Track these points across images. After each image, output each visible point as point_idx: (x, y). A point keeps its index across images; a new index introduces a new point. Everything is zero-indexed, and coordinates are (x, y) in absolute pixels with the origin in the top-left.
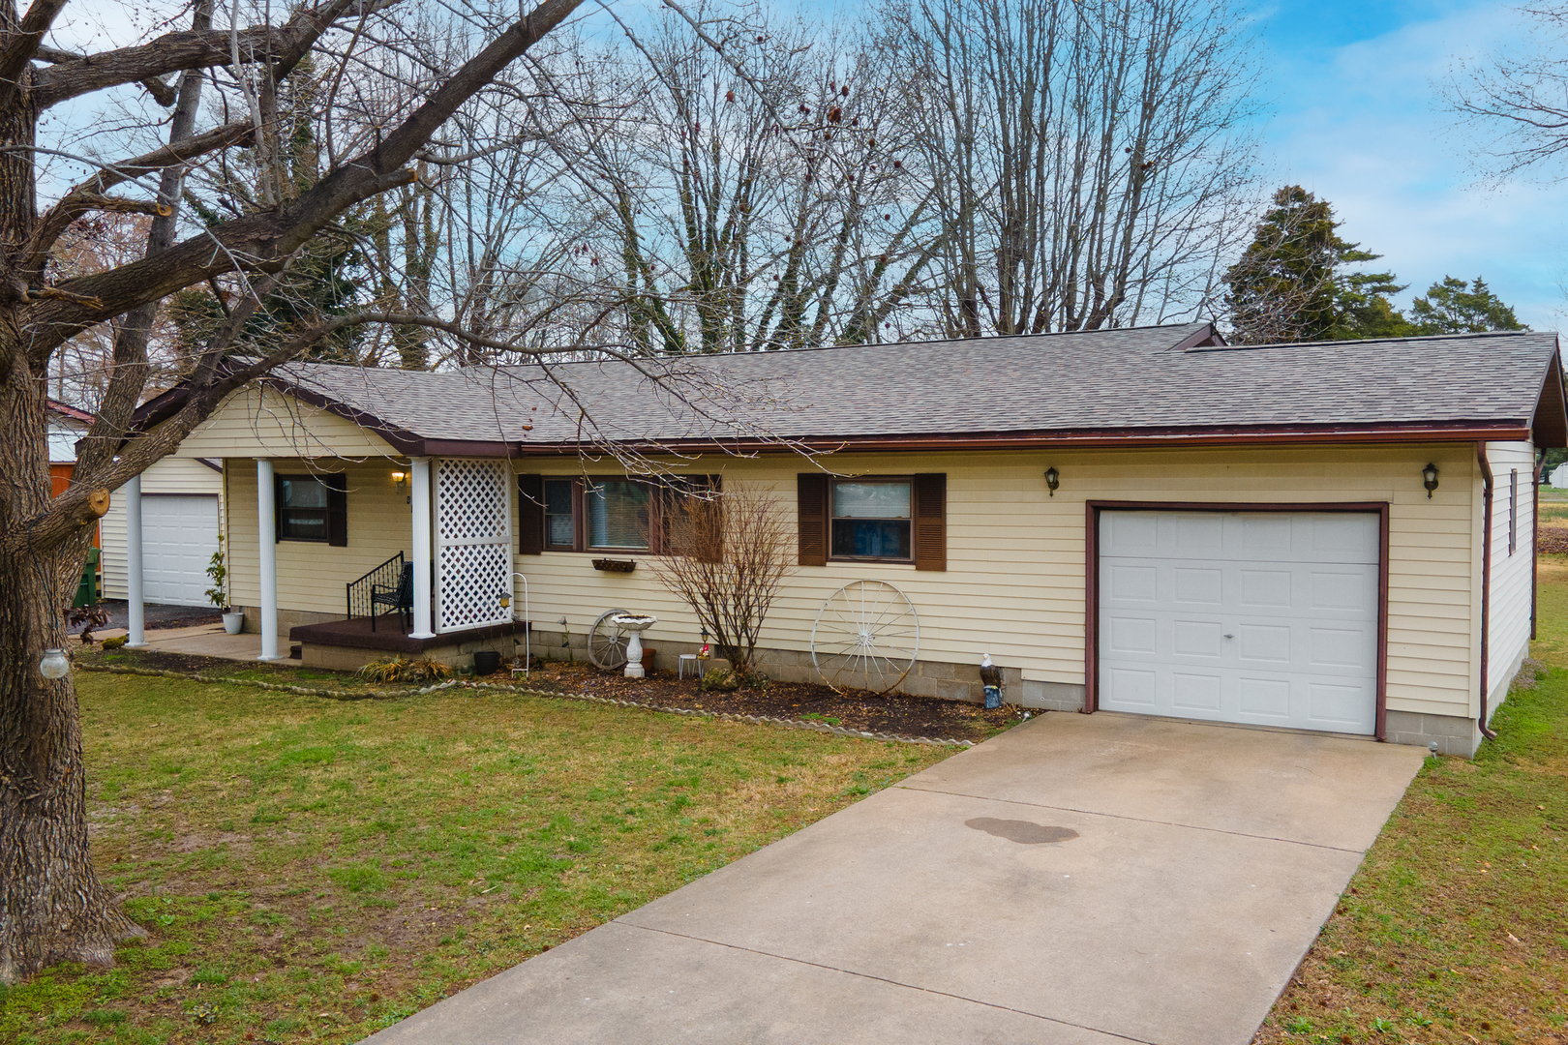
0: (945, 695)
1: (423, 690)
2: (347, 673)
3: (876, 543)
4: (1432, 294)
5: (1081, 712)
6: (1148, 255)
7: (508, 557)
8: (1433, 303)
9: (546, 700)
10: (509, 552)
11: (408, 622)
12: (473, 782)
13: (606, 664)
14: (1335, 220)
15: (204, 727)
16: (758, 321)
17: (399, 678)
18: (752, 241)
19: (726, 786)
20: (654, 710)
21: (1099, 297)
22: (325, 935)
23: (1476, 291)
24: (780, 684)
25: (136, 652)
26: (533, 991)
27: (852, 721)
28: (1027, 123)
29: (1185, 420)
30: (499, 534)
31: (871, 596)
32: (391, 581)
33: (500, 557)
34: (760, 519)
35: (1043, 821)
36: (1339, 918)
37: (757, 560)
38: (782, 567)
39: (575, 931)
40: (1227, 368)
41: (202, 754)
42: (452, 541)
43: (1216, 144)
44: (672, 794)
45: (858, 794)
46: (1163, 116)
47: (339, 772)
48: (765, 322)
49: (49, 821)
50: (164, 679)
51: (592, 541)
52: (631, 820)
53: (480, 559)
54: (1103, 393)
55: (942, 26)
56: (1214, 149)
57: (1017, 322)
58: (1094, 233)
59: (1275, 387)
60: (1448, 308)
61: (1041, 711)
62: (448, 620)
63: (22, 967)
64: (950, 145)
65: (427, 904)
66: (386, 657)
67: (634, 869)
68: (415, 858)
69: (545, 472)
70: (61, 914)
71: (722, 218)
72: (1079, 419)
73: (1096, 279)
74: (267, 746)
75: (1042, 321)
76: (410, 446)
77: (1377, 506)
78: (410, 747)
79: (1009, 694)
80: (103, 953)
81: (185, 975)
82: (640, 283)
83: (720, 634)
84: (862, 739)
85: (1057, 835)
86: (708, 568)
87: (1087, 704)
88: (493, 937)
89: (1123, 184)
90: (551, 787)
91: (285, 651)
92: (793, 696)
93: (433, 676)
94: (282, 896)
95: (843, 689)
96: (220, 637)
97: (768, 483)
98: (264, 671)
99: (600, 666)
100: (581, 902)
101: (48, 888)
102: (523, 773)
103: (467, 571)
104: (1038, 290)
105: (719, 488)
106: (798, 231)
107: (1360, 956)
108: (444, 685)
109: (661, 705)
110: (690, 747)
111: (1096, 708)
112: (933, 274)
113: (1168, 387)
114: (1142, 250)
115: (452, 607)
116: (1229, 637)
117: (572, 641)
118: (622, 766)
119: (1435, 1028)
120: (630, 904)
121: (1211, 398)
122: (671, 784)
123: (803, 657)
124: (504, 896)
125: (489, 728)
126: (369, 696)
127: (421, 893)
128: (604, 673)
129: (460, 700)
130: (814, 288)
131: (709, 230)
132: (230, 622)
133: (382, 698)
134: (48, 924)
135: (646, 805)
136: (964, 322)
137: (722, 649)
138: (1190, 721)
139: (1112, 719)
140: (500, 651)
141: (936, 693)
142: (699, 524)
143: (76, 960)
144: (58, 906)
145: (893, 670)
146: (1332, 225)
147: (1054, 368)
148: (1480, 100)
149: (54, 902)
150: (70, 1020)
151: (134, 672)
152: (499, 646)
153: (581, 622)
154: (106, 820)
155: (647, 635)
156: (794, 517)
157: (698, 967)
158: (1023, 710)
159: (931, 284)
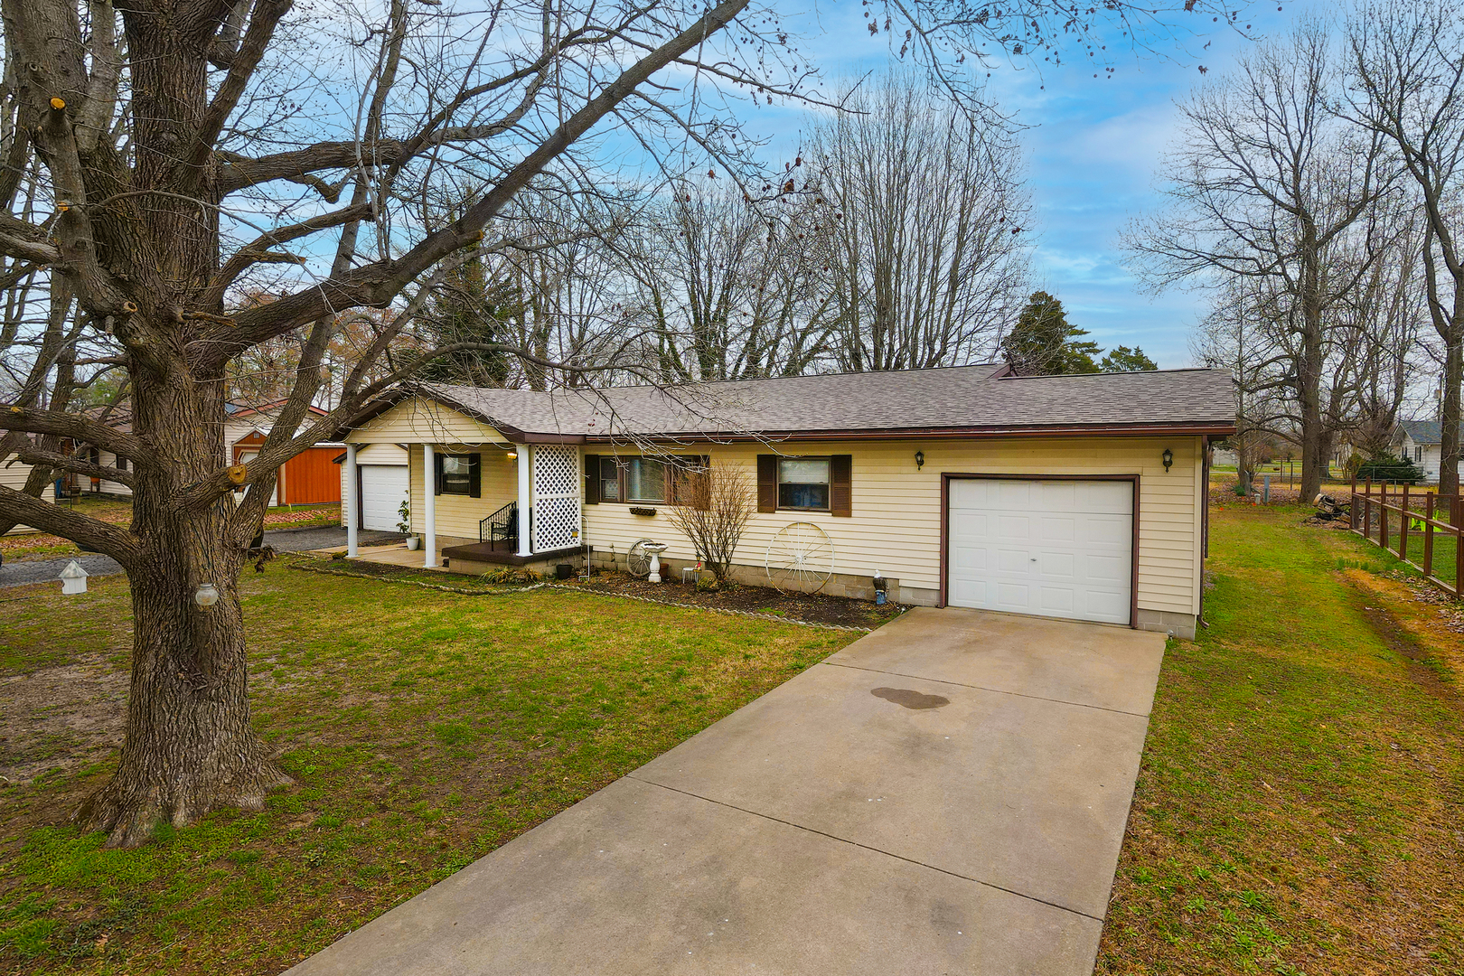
0: (850, 595)
1: (524, 589)
2: (475, 577)
3: (807, 498)
4: (1112, 355)
5: (937, 607)
6: (961, 327)
7: (579, 505)
8: (1113, 360)
9: (599, 597)
10: (580, 502)
11: (514, 545)
12: (545, 656)
13: (638, 573)
14: (1064, 311)
15: (380, 613)
16: (733, 367)
17: (506, 581)
18: (731, 320)
19: (710, 661)
20: (666, 604)
21: (932, 350)
22: (420, 783)
23: (1136, 354)
24: (746, 587)
25: (352, 561)
26: (562, 843)
27: (792, 613)
28: (890, 249)
29: (1006, 421)
30: (573, 491)
31: (803, 532)
32: (503, 519)
33: (574, 506)
34: (734, 483)
35: (924, 691)
36: (1145, 773)
37: (732, 509)
38: (749, 512)
39: (600, 784)
40: (1027, 389)
41: (373, 633)
42: (543, 496)
43: (1001, 263)
44: (675, 666)
45: (798, 669)
46: (970, 247)
47: (458, 647)
48: (738, 366)
49: (216, 704)
50: (363, 580)
51: (630, 496)
52: (647, 687)
53: (561, 507)
54: (949, 405)
55: (841, 194)
56: (999, 266)
57: (884, 365)
58: (928, 315)
59: (1061, 401)
60: (1121, 363)
61: (912, 606)
62: (541, 544)
63: (193, 812)
64: (845, 264)
65: (498, 756)
66: (499, 568)
67: (645, 728)
68: (496, 717)
69: (600, 453)
70: (224, 772)
71: (713, 308)
72: (938, 420)
73: (929, 342)
74: (415, 627)
75: (899, 365)
76: (515, 436)
77: (1131, 477)
78: (506, 629)
79: (892, 595)
80: (255, 800)
81: (312, 818)
82: (666, 346)
83: (708, 555)
84: (799, 626)
85: (936, 702)
86: (700, 513)
87: (941, 602)
88: (540, 788)
89: (945, 288)
90: (596, 660)
91: (440, 562)
92: (754, 596)
93: (530, 580)
94: (398, 748)
95: (786, 591)
96: (404, 552)
97: (739, 461)
98: (425, 575)
99: (634, 574)
100: (606, 757)
101: (214, 753)
102: (578, 650)
103: (553, 514)
104: (897, 346)
105: (708, 464)
106: (757, 314)
107: (1168, 807)
108: (537, 586)
109: (670, 601)
110: (688, 631)
111: (946, 605)
112: (834, 339)
113: (990, 401)
114: (958, 324)
115: (544, 537)
116: (1034, 560)
117: (617, 558)
118: (643, 645)
119: (1240, 873)
120: (641, 760)
121: (1020, 408)
122: (674, 659)
123: (760, 570)
124: (554, 750)
125: (561, 617)
126: (486, 593)
127: (495, 746)
128: (637, 579)
129: (545, 596)
130: (766, 347)
131: (705, 314)
132: (411, 543)
133: (494, 594)
134: (214, 779)
135: (657, 675)
136: (853, 367)
137: (709, 564)
138: (1009, 614)
139: (960, 613)
140: (573, 564)
141: (844, 594)
142: (695, 487)
143: (234, 807)
144: (222, 766)
145: (818, 579)
146: (1064, 314)
147: (916, 390)
148: (1147, 244)
149: (219, 762)
150: (218, 859)
151: (346, 575)
152: (573, 561)
153: (623, 547)
154: (299, 681)
155: (663, 555)
156: (755, 482)
157: (686, 820)
158: (901, 606)
159: (834, 346)
